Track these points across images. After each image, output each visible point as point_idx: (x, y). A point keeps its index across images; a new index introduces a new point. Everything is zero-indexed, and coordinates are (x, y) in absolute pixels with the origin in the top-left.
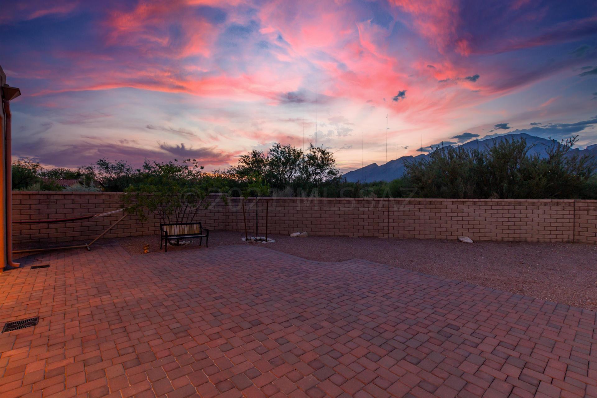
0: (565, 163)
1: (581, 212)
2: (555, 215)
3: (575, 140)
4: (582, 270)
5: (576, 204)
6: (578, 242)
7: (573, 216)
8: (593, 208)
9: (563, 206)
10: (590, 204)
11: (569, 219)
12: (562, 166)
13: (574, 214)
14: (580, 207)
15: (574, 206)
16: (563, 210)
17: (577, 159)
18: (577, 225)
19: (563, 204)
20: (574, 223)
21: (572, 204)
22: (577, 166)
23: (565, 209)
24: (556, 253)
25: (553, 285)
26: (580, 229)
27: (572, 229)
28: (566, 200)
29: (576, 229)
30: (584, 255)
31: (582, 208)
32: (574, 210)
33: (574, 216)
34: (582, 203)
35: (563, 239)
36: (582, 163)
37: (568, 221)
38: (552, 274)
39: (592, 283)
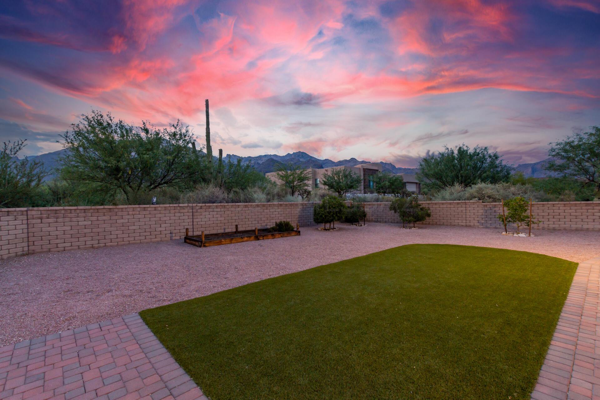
0: (14, 168)
1: (34, 221)
2: (6, 227)
3: (23, 144)
4: (45, 284)
5: (29, 213)
6: (33, 253)
7: (26, 225)
8: (45, 215)
9: (15, 216)
10: (42, 212)
11: (23, 229)
12: (10, 170)
13: (28, 224)
14: (33, 215)
15: (27, 215)
16: (16, 220)
17: (26, 165)
18: (31, 234)
19: (15, 214)
20: (28, 233)
21: (25, 213)
22: (26, 172)
23: (17, 218)
24: (12, 271)
25: (18, 315)
26: (34, 239)
27: (26, 240)
28: (18, 209)
29: (31, 239)
30: (42, 266)
31: (35, 216)
32: (27, 219)
33: (28, 226)
34: (35, 212)
35: (16, 253)
36: (32, 169)
37: (21, 231)
38: (14, 300)
39: (59, 295)
